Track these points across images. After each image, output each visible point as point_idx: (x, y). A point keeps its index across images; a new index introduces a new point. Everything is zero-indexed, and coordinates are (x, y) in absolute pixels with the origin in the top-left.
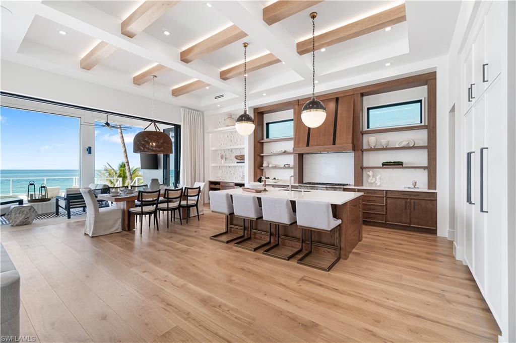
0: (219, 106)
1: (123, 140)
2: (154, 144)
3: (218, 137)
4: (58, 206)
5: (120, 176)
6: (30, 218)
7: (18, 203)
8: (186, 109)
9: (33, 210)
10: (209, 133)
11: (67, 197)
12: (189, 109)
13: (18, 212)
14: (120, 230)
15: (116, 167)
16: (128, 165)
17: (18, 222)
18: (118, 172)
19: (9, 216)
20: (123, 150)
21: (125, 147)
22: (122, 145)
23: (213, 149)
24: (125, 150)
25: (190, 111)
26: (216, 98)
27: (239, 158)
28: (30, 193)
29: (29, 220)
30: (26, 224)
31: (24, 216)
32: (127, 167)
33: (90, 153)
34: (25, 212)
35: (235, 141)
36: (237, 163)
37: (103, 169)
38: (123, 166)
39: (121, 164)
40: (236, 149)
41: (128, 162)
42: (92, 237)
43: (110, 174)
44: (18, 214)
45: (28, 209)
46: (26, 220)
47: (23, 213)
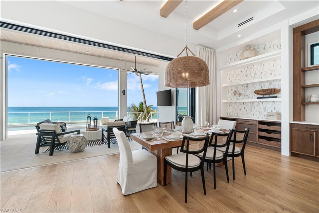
0: (239, 36)
1: (143, 87)
2: (187, 74)
3: (228, 73)
4: (103, 135)
5: (140, 111)
6: (82, 147)
7: (77, 133)
8: (201, 47)
9: (84, 139)
10: (220, 70)
11: (108, 129)
12: (204, 46)
13: (74, 141)
14: (155, 185)
15: (137, 105)
16: (146, 103)
17: (74, 149)
18: (139, 108)
19: (69, 144)
20: (143, 94)
21: (144, 92)
22: (142, 91)
23: (224, 85)
24: (144, 93)
25: (205, 48)
26: (240, 25)
27: (262, 93)
28: (88, 123)
29: (81, 149)
30: (79, 152)
31: (77, 145)
32: (144, 105)
33: (124, 94)
34: (78, 142)
35: (253, 75)
36: (258, 98)
37: (131, 106)
38: (142, 104)
39: (141, 103)
40: (254, 83)
41: (145, 102)
42: (125, 196)
43: (134, 110)
44: (74, 143)
45: (81, 139)
46: (79, 148)
47: (77, 142)
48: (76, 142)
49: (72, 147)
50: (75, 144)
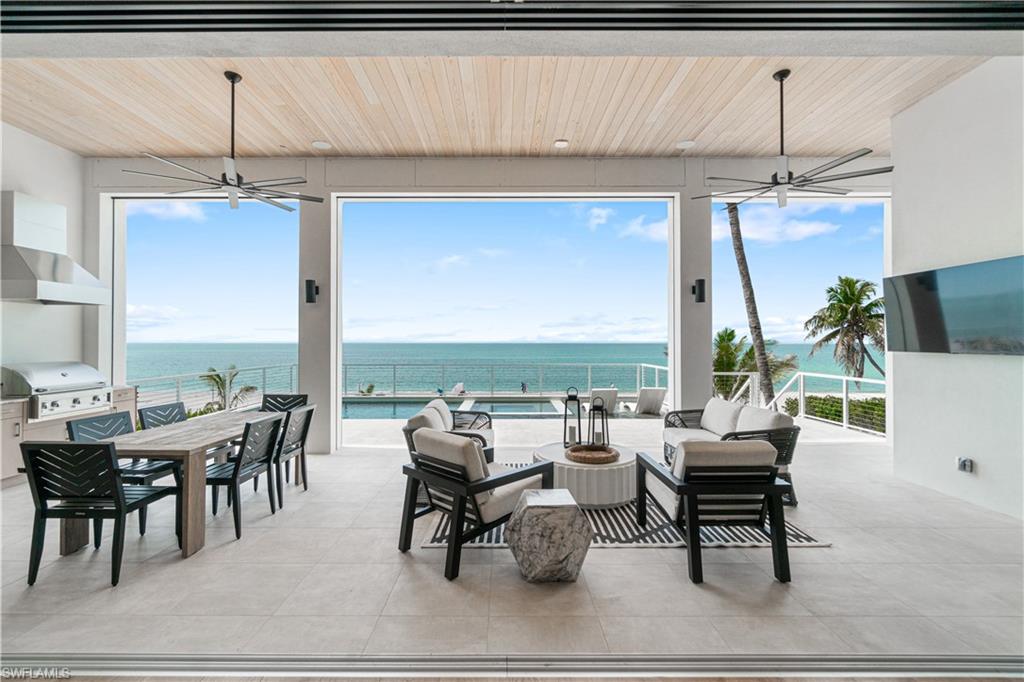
4: (643, 490)
6: (572, 559)
9: (578, 522)
13: (538, 529)
17: (539, 568)
29: (570, 567)
30: (559, 580)
44: (537, 538)
45: (566, 522)
46: (560, 566)
47: (553, 537)
48: (548, 531)
49: (531, 552)
50: (541, 541)
